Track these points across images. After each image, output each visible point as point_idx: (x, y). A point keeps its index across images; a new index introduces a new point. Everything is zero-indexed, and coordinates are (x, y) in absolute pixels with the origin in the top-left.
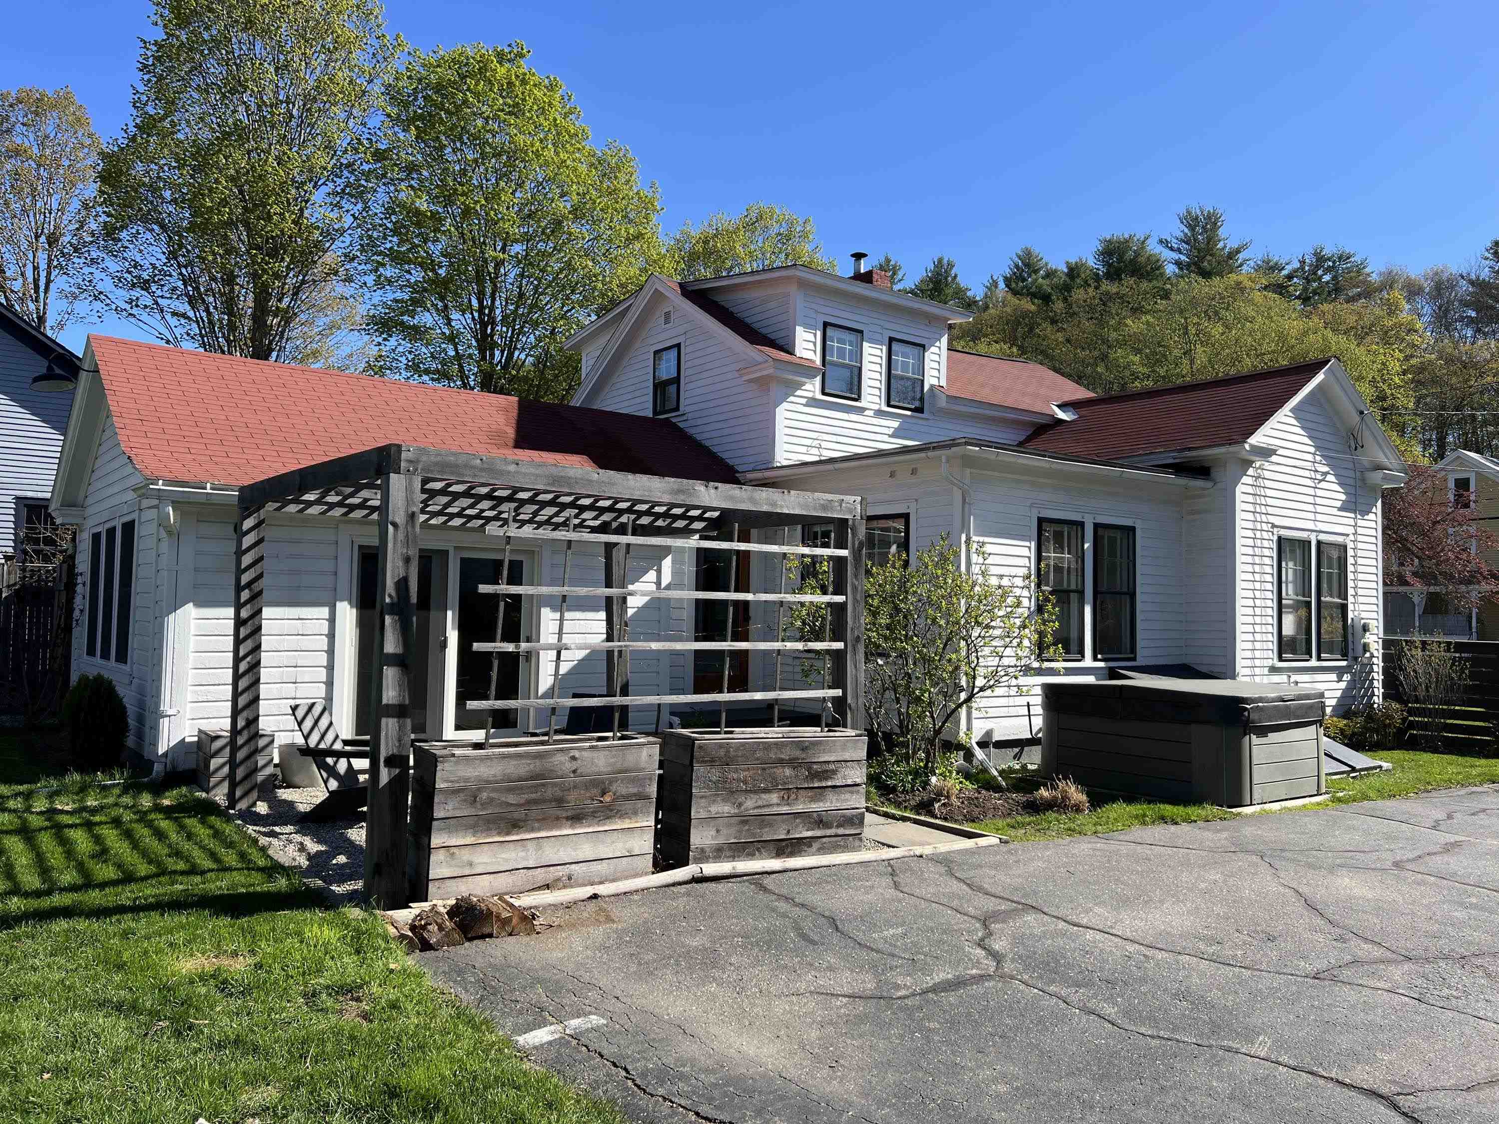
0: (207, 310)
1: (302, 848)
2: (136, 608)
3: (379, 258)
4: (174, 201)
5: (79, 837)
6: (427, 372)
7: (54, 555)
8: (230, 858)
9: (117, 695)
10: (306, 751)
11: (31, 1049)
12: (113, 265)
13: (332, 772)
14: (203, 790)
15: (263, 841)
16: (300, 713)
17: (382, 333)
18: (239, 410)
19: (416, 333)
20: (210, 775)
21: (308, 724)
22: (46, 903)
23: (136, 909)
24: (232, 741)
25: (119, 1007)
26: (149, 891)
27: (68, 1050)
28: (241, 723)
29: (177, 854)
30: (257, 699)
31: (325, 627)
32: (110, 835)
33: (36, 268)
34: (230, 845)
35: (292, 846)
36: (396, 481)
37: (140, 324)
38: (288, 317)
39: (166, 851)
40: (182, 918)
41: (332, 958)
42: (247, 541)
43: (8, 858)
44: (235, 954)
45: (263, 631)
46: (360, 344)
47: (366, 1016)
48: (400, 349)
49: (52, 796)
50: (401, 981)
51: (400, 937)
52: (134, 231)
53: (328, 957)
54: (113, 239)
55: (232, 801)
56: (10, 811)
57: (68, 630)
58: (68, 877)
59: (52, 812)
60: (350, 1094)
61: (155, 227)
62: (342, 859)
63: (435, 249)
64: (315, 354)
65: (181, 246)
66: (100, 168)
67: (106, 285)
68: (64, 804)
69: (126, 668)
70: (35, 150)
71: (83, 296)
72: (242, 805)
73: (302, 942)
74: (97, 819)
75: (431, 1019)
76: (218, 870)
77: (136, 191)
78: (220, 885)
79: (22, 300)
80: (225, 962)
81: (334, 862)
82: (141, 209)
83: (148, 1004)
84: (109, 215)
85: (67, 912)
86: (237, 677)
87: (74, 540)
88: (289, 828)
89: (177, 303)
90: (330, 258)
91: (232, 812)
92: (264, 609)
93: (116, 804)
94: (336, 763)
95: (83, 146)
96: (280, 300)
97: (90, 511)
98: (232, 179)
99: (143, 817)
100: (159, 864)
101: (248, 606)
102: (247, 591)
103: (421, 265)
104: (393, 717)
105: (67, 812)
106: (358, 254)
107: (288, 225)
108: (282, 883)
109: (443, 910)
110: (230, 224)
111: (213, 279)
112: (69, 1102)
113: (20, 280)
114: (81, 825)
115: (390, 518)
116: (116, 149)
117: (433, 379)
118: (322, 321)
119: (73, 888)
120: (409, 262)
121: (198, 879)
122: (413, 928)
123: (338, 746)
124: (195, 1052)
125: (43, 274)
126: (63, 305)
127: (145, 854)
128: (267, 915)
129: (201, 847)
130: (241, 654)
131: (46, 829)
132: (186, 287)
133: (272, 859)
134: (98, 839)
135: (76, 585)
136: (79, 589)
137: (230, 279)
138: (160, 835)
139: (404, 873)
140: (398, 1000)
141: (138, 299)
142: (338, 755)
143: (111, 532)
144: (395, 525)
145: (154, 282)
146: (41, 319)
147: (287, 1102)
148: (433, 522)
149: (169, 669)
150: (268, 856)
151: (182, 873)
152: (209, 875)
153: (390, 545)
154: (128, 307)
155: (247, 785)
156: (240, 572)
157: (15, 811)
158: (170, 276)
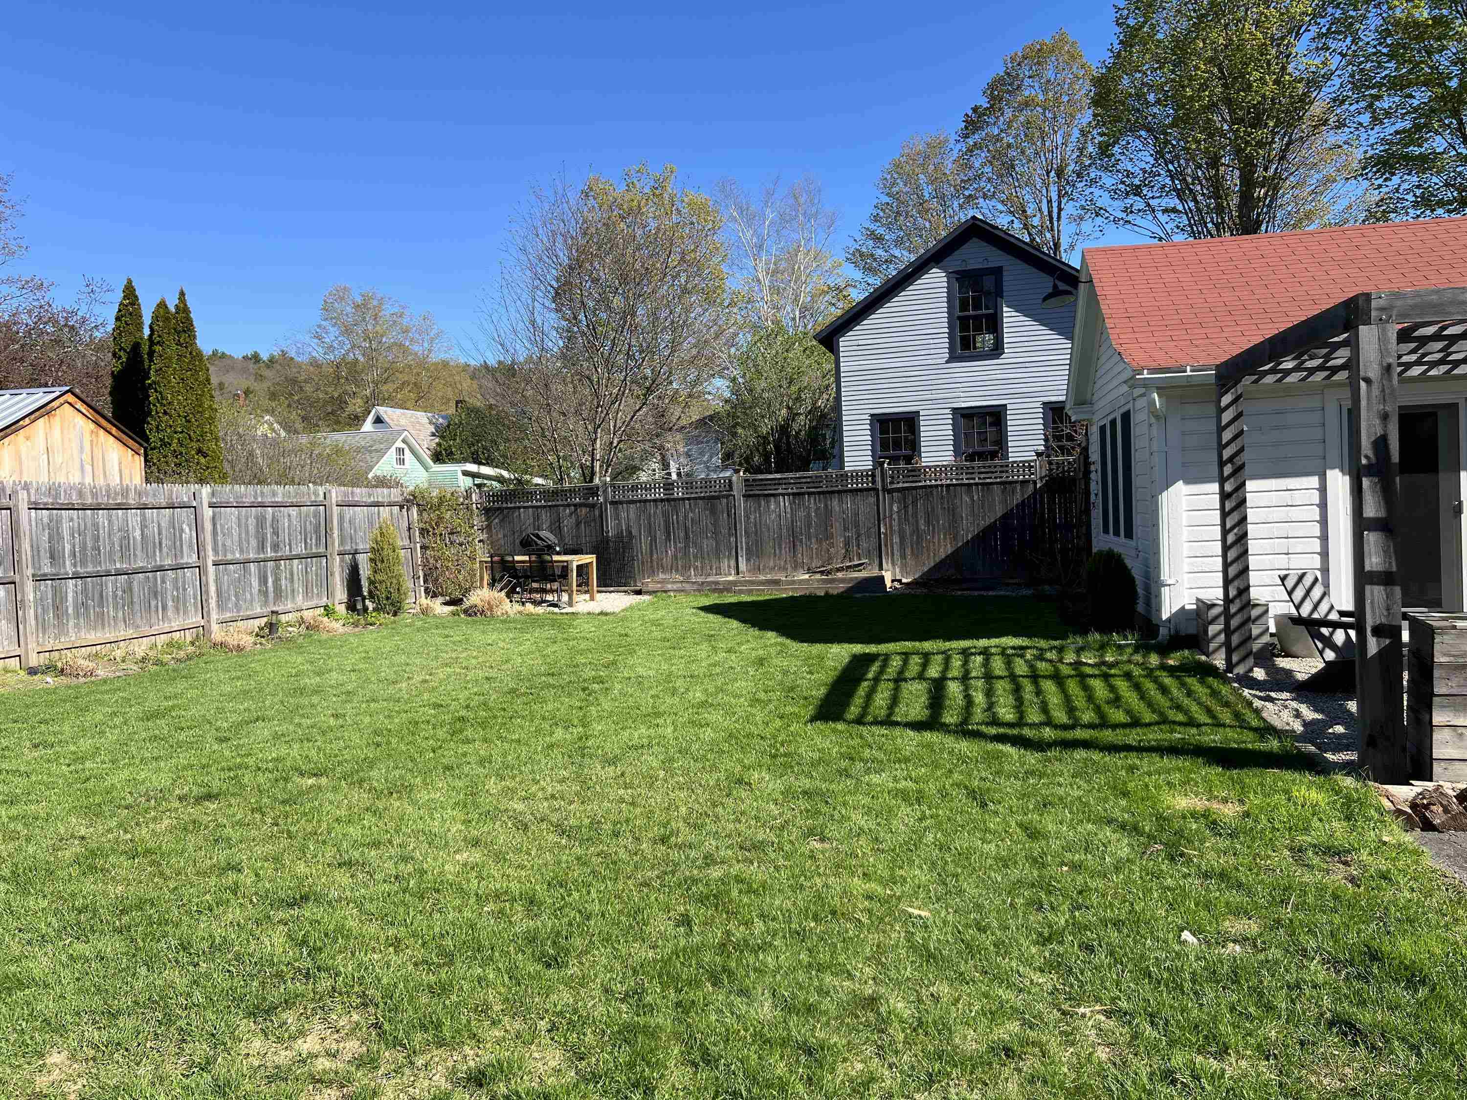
0: (1195, 200)
1: (1298, 715)
2: (1137, 488)
3: (1373, 92)
4: (1158, 102)
5: (1097, 685)
6: (1441, 203)
7: (1073, 448)
8: (1226, 717)
9: (1126, 567)
10: (1298, 621)
11: (1055, 845)
12: (1108, 180)
13: (1328, 643)
14: (1204, 654)
15: (1257, 703)
16: (1290, 583)
17: (1383, 174)
18: (1217, 291)
19: (1424, 163)
20: (1209, 641)
21: (1298, 594)
22: (1070, 735)
23: (1140, 749)
24: (1226, 608)
25: (1123, 827)
26: (1154, 736)
27: (1082, 852)
28: (1232, 593)
29: (1179, 708)
30: (1246, 569)
31: (1316, 497)
32: (1122, 685)
33: (1050, 202)
34: (1227, 704)
35: (1286, 711)
36: (1367, 334)
37: (1136, 228)
38: (1274, 185)
39: (1168, 704)
40: (1180, 762)
41: (1321, 820)
42: (1227, 417)
43: (1044, 697)
44: (1225, 801)
45: (1248, 504)
46: (1360, 192)
47: (1352, 880)
48: (1405, 186)
49: (1079, 651)
50: (1394, 855)
51: (1395, 812)
52: (1124, 143)
53: (1315, 818)
54: (1107, 156)
55: (1230, 667)
56: (1047, 660)
57: (1087, 511)
58: (1087, 716)
59: (1077, 664)
60: (1328, 945)
61: (1143, 133)
62: (1339, 729)
63: (1443, 61)
64: (1308, 216)
65: (1167, 142)
66: (1092, 94)
67: (1104, 200)
68: (1089, 658)
69: (1132, 543)
70: (1041, 97)
71: (1087, 216)
72: (1240, 670)
73: (1289, 800)
74: (1113, 671)
75: (1426, 898)
76: (1213, 725)
77: (1123, 104)
78: (1213, 738)
79: (1041, 233)
80: (1215, 806)
81: (1330, 731)
82: (1129, 120)
83: (1147, 829)
84: (1102, 135)
85: (1086, 744)
86: (1226, 549)
87: (1086, 434)
88: (1285, 695)
89: (1167, 200)
90: (1317, 109)
91: (1230, 675)
92: (1247, 483)
93: (1129, 661)
94: (1332, 634)
95: (1079, 79)
96: (1266, 169)
97: (1096, 407)
98: (1210, 61)
99: (1150, 673)
100: (1161, 714)
101: (1232, 480)
102: (1229, 465)
103: (1425, 84)
104: (1378, 584)
105: (1089, 665)
106: (1350, 93)
107: (1270, 89)
108: (1274, 744)
109: (1452, 793)
110: (1212, 106)
111: (1199, 167)
112: (1080, 892)
113: (1039, 215)
114: (1099, 676)
115: (1362, 374)
116: (1104, 71)
117: (1449, 211)
118: (1314, 178)
119: (1091, 726)
120: (1410, 84)
121: (1194, 731)
122: (1414, 806)
123: (1334, 616)
124: (1185, 876)
125: (1055, 205)
126: (1073, 228)
127: (1149, 704)
128: (1257, 771)
129: (1198, 703)
130: (1228, 526)
131: (1072, 676)
132: (1173, 182)
133: (1265, 720)
134: (1112, 689)
135: (1090, 472)
136: (1093, 476)
137: (1214, 162)
138: (1164, 690)
139: (1404, 749)
140: (1389, 871)
141: (1132, 205)
142: (1335, 625)
143: (1113, 422)
144: (1368, 381)
145: (1145, 185)
146: (1057, 245)
147: (1266, 938)
148: (1432, 373)
149: (1166, 543)
150: (1262, 718)
151: (1180, 724)
152: (1204, 729)
153: (1363, 403)
154: (1124, 215)
155: (1242, 652)
156: (1221, 447)
157: (1051, 661)
158: (1159, 175)
